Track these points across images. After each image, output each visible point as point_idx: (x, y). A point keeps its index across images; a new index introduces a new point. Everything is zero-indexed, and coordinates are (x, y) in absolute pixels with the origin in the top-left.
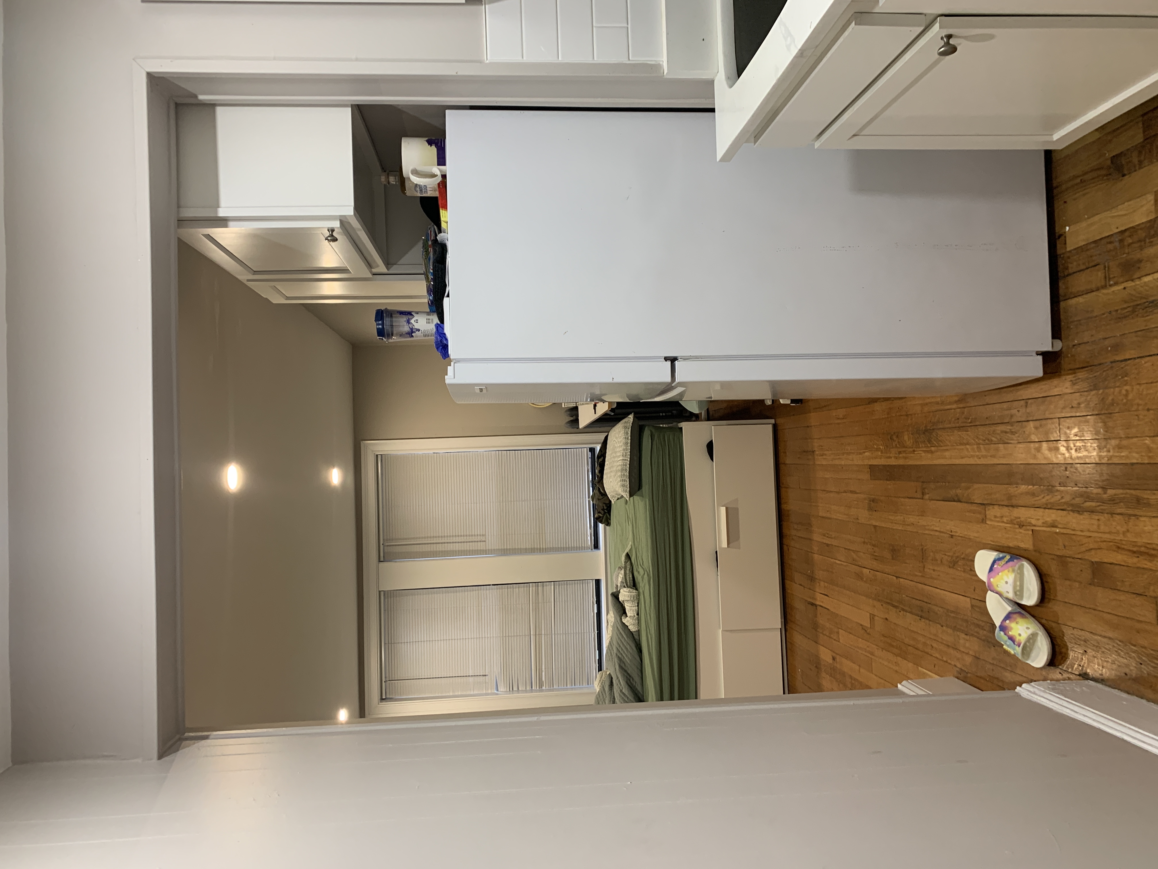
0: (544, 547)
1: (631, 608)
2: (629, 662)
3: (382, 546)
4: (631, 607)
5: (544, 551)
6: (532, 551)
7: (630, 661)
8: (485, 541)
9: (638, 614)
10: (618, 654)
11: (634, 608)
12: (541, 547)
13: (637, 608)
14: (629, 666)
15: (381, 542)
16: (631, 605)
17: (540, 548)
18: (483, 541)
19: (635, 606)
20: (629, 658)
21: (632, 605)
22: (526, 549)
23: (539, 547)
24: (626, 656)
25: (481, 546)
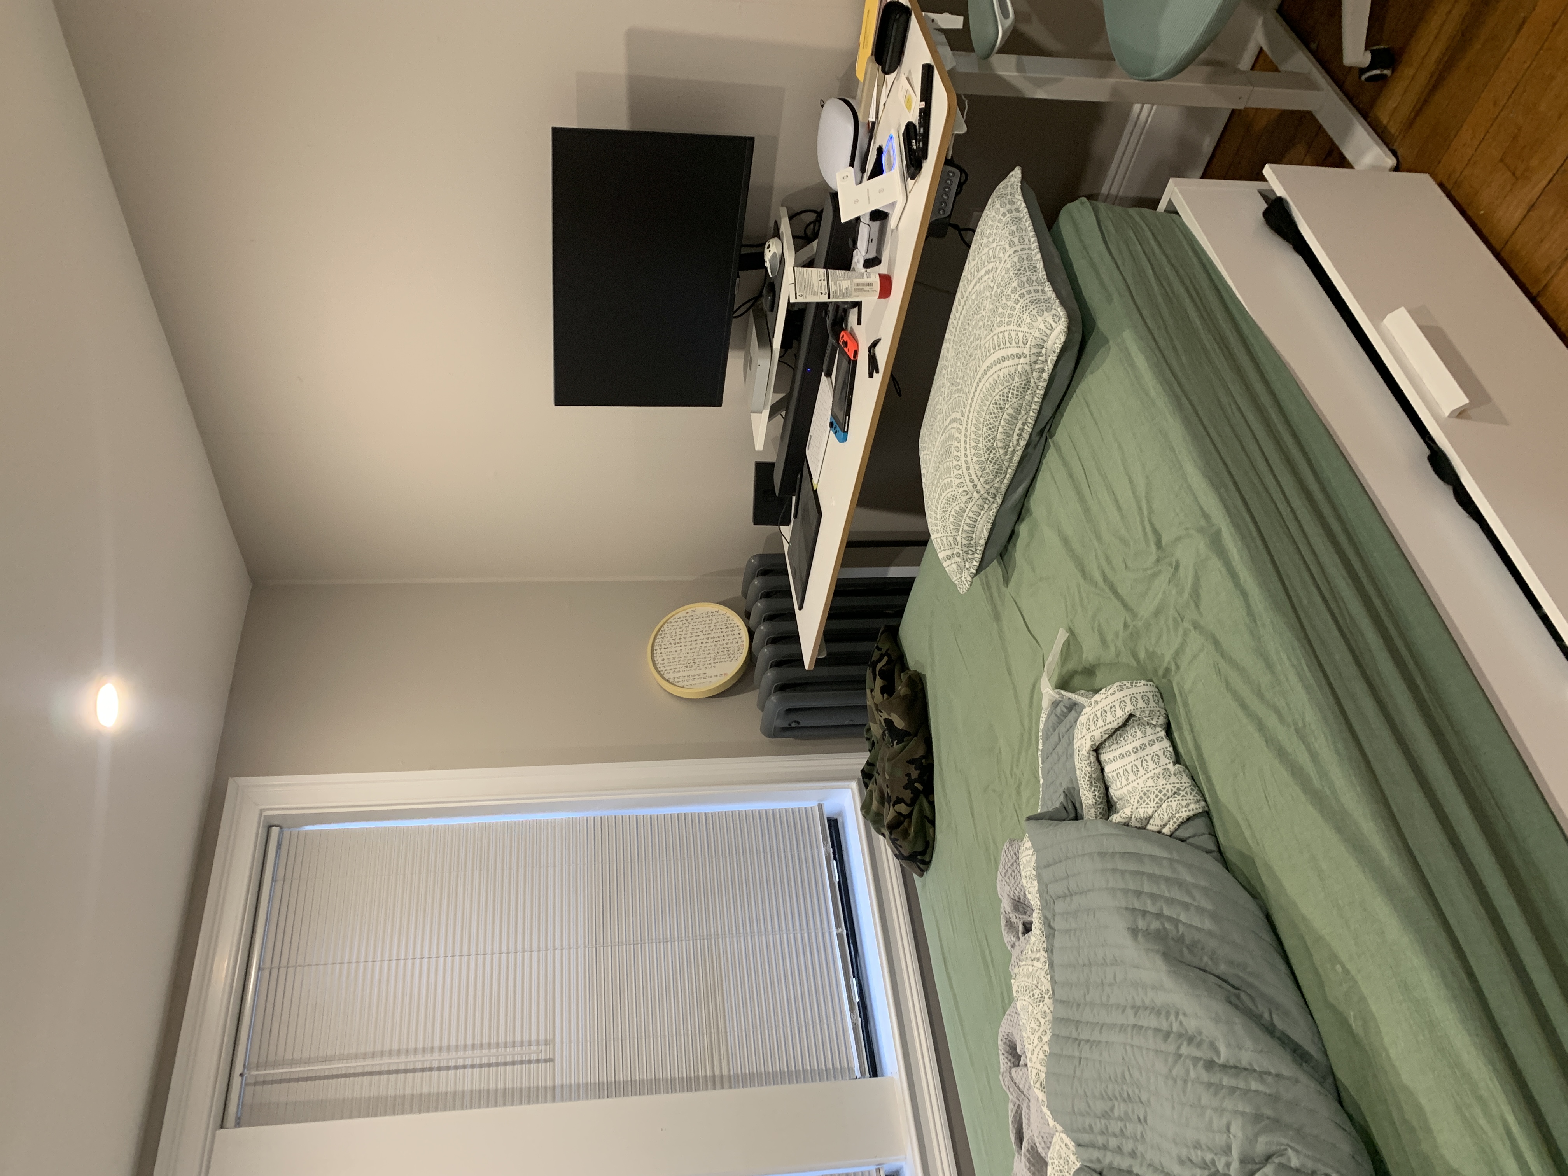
0: (725, 1072)
1: (1141, 754)
2: (1208, 924)
3: (237, 1081)
4: (1143, 747)
5: (726, 1084)
6: (693, 1084)
7: (1214, 916)
8: (551, 1060)
9: (1178, 759)
10: (1141, 924)
11: (1157, 747)
12: (717, 1072)
13: (1166, 743)
14: (1212, 943)
15: (238, 1069)
16: (1137, 744)
17: (714, 1076)
18: (546, 1061)
19: (1159, 740)
20: (1200, 910)
21: (1146, 741)
22: (673, 1080)
23: (709, 1073)
24: (1186, 906)
25: (538, 1076)
